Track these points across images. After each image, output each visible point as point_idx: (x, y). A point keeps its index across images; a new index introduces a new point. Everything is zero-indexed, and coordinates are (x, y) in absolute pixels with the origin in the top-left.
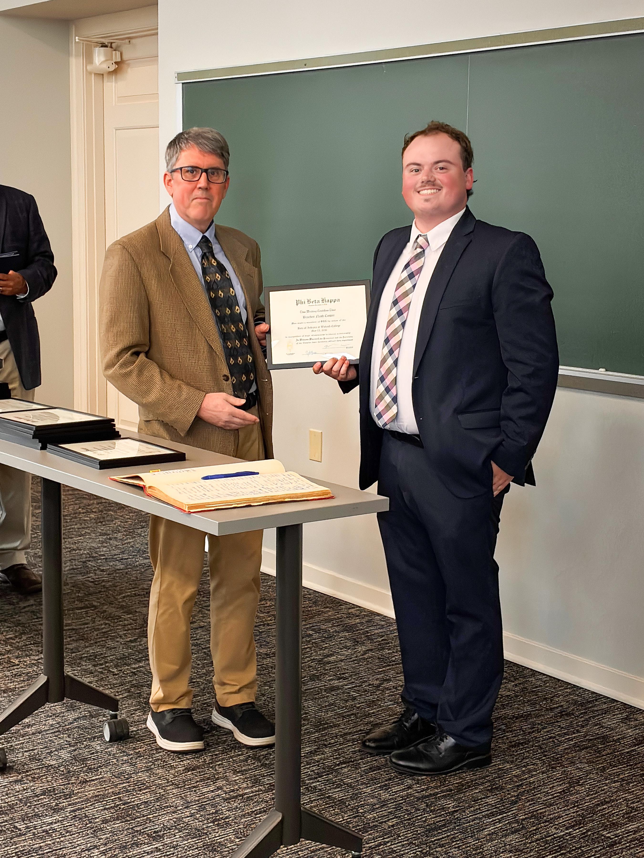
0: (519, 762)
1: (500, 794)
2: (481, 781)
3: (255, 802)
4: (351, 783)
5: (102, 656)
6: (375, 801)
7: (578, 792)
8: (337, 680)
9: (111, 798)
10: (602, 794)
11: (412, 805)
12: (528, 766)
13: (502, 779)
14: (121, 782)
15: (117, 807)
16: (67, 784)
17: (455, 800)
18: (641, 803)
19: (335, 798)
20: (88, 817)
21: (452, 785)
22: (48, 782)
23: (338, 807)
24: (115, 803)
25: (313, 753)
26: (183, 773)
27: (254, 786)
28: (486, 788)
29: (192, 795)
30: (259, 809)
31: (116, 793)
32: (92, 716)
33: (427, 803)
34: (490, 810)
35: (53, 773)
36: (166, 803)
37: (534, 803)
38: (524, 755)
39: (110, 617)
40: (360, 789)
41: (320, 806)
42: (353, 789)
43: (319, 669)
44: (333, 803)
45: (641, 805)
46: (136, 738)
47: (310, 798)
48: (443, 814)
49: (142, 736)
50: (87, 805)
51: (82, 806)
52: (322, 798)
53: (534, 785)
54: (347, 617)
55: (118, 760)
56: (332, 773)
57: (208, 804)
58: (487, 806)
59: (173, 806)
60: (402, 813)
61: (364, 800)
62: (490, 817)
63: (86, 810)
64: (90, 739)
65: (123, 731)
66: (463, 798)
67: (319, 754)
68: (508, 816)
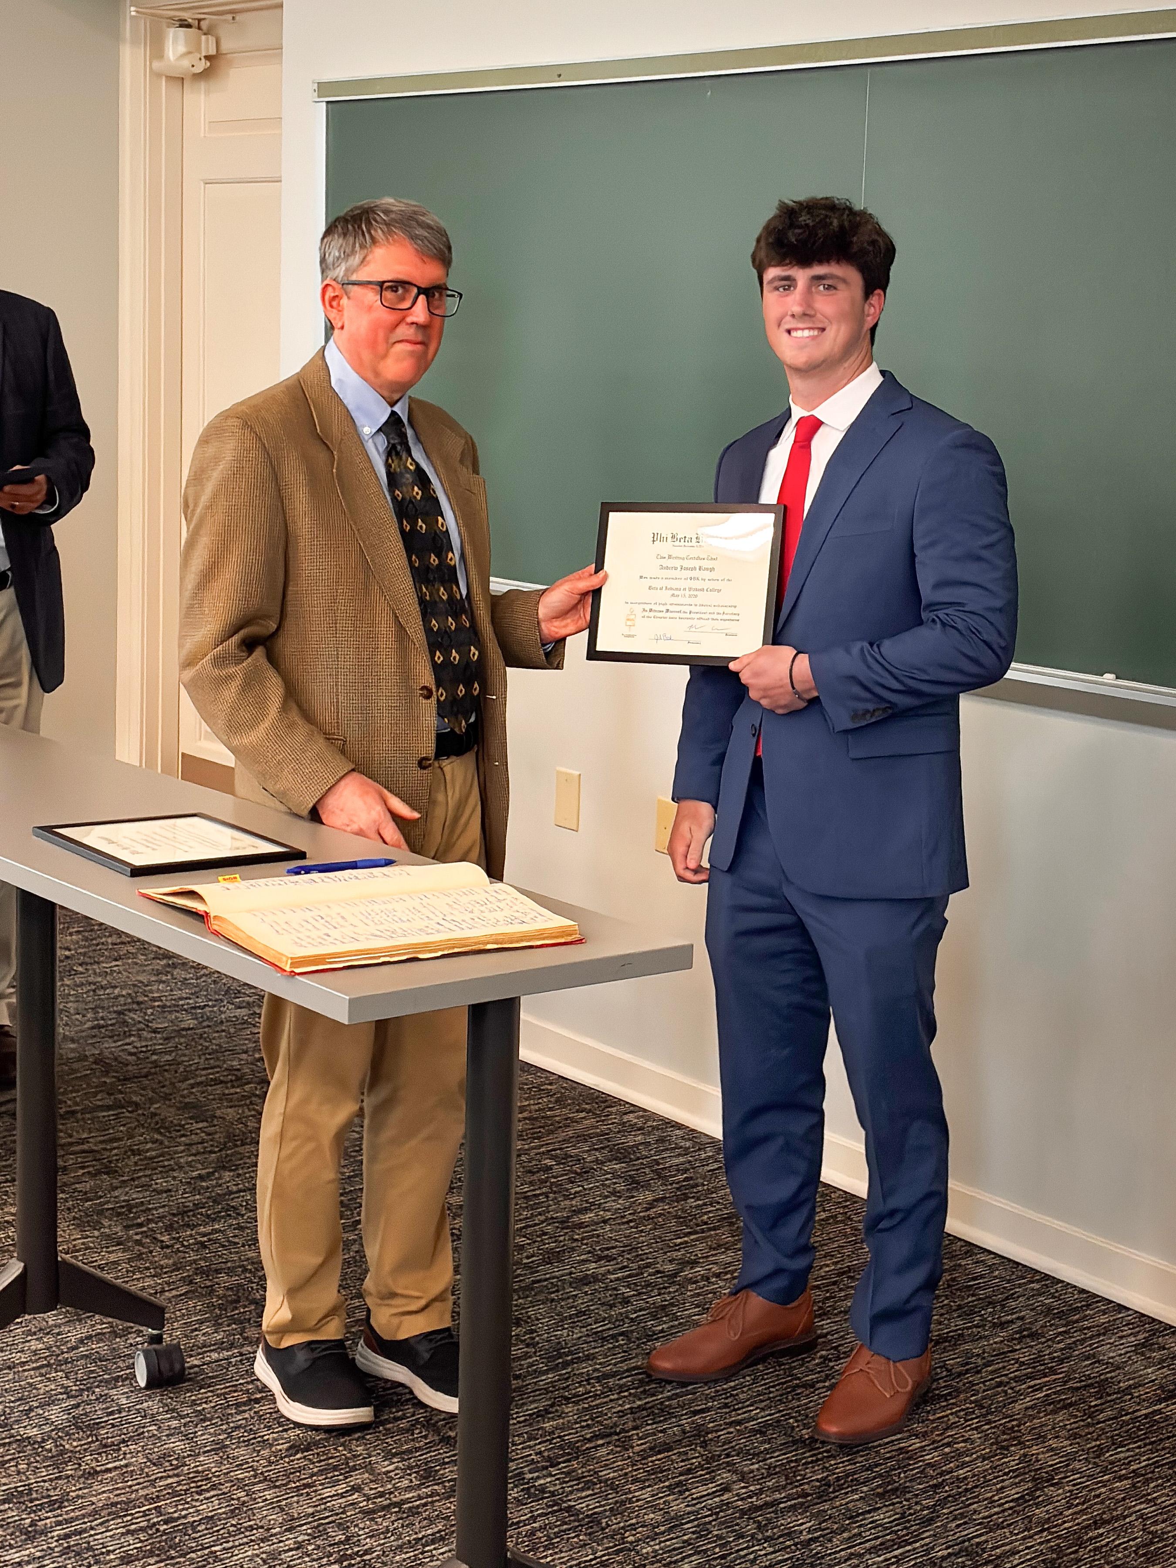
0: (937, 1435)
1: (900, 1504)
2: (865, 1474)
3: (425, 1519)
4: (614, 1478)
5: (143, 1208)
6: (658, 1517)
7: (1049, 1501)
8: (595, 1262)
9: (142, 1509)
10: (1096, 1504)
11: (729, 1527)
12: (955, 1443)
13: (905, 1472)
14: (164, 1474)
15: (151, 1528)
16: (56, 1478)
17: (812, 1515)
18: (1171, 1525)
19: (579, 1512)
20: (94, 1550)
21: (808, 1483)
22: (19, 1473)
23: (587, 1529)
24: (149, 1520)
25: (542, 1416)
26: (285, 1457)
27: (424, 1484)
28: (873, 1490)
29: (301, 1503)
30: (432, 1535)
31: (153, 1499)
32: (116, 1335)
33: (758, 1522)
34: (878, 1537)
35: (30, 1455)
36: (250, 1521)
37: (965, 1523)
38: (949, 1420)
39: (162, 1127)
40: (630, 1492)
41: (550, 1528)
42: (617, 1493)
43: (562, 1238)
44: (574, 1521)
45: (1169, 1528)
46: (198, 1382)
47: (532, 1512)
48: (789, 1546)
49: (211, 1378)
50: (93, 1524)
51: (84, 1526)
52: (556, 1511)
53: (967, 1485)
54: (619, 1132)
55: (160, 1427)
56: (577, 1458)
57: (333, 1522)
58: (874, 1528)
59: (262, 1527)
60: (709, 1543)
61: (637, 1517)
62: (880, 1552)
63: (91, 1536)
64: (107, 1381)
65: (172, 1369)
66: (829, 1512)
67: (553, 1418)
68: (914, 1549)
